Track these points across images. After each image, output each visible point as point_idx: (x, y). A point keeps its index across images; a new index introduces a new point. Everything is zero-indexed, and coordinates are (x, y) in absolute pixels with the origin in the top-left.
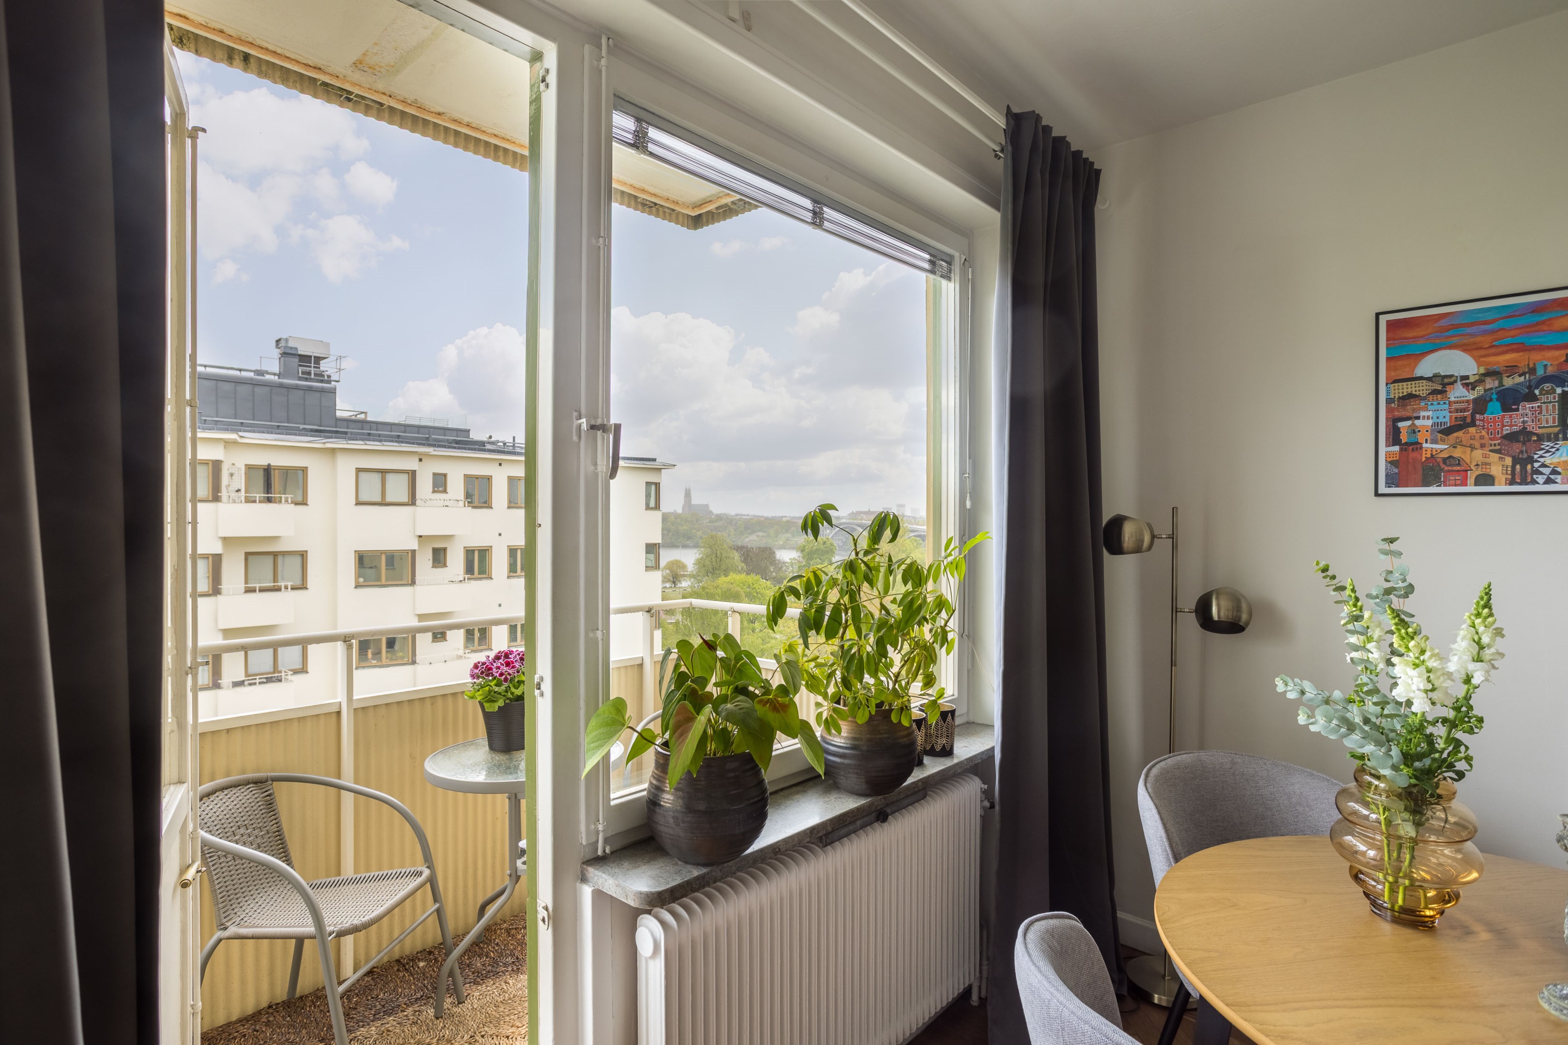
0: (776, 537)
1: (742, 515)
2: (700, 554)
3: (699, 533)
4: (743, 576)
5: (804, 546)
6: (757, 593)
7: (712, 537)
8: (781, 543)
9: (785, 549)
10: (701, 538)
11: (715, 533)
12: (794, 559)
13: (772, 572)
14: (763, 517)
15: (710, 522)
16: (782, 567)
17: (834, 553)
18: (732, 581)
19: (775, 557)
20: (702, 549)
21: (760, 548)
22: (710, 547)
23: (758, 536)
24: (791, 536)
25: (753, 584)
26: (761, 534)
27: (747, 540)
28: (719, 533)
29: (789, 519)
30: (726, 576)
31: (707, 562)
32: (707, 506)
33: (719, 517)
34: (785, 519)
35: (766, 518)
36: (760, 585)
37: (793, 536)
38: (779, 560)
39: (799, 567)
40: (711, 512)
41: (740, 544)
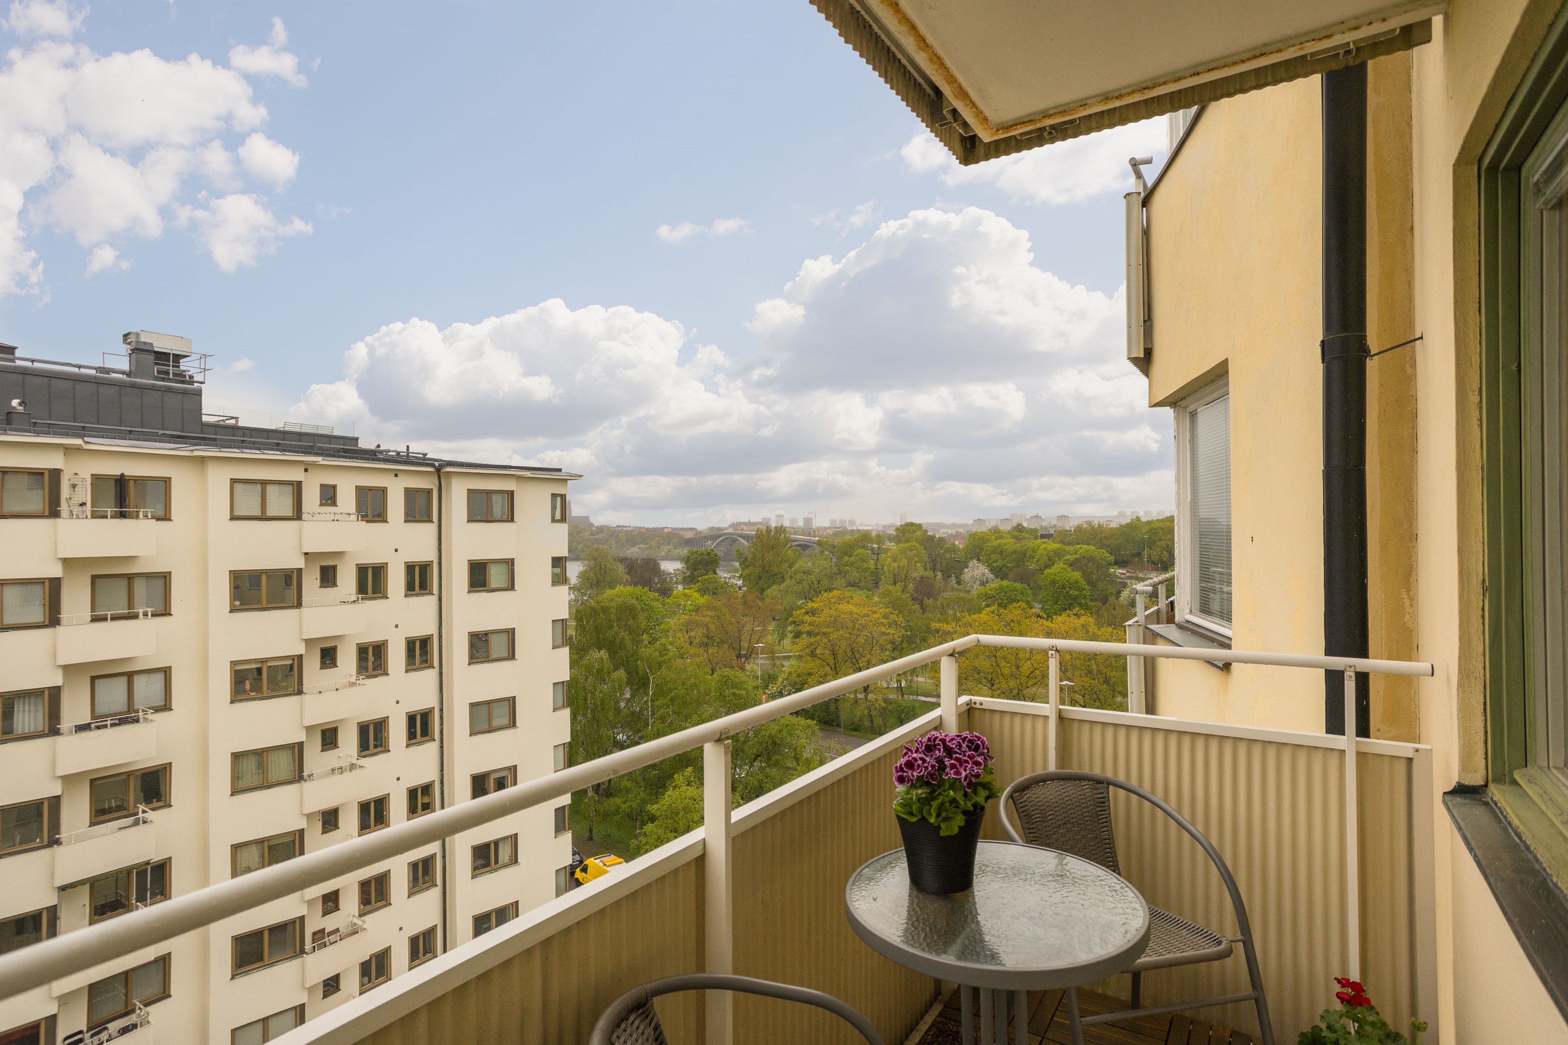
0: (658, 548)
1: (623, 526)
2: (583, 566)
3: (581, 546)
4: (629, 589)
5: (689, 557)
6: (645, 605)
7: (596, 550)
8: (663, 554)
9: (667, 560)
10: (582, 551)
11: (596, 546)
12: (678, 570)
13: (656, 584)
14: (644, 528)
15: (591, 534)
16: (666, 578)
17: (718, 563)
18: (620, 594)
19: (660, 568)
20: (586, 562)
21: (644, 559)
22: (595, 559)
23: (640, 548)
24: (672, 547)
25: (641, 596)
26: (642, 546)
27: (629, 552)
28: (601, 546)
29: (670, 530)
30: (612, 589)
31: (592, 575)
32: (587, 518)
33: (601, 529)
34: (666, 531)
35: (648, 530)
36: (648, 597)
37: (675, 548)
38: (663, 571)
39: (684, 578)
40: (592, 524)
41: (621, 555)
